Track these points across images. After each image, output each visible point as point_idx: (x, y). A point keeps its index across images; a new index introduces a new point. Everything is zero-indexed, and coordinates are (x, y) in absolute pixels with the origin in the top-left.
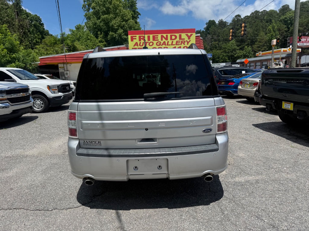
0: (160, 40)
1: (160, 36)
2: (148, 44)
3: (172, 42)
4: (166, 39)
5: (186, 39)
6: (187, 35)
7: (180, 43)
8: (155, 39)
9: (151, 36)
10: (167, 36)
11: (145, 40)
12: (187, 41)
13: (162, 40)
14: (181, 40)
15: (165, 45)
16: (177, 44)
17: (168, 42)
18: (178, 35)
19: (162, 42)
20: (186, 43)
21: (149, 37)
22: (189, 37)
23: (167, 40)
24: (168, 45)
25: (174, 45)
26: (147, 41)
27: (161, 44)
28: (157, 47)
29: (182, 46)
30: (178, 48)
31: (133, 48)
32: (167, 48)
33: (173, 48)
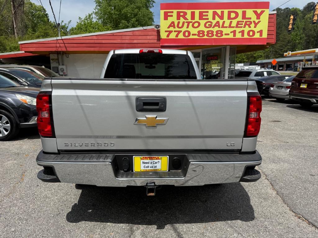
0: (211, 19)
1: (211, 12)
2: (191, 24)
3: (231, 22)
4: (222, 17)
5: (254, 18)
6: (255, 12)
7: (242, 24)
8: (204, 17)
9: (197, 12)
10: (222, 13)
11: (186, 19)
12: (254, 22)
13: (214, 18)
14: (245, 20)
15: (219, 27)
16: (239, 26)
17: (224, 22)
18: (240, 11)
19: (214, 22)
20: (253, 25)
21: (193, 14)
22: (258, 16)
23: (223, 19)
24: (223, 27)
25: (233, 27)
26: (190, 20)
27: (212, 27)
28: (206, 30)
29: (247, 29)
30: (239, 32)
31: (166, 31)
32: (222, 32)
33: (231, 32)
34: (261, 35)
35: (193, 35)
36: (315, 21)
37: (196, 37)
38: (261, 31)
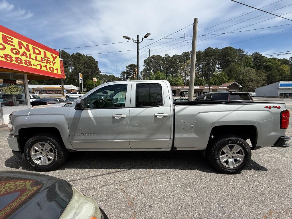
0: (17, 46)
1: (16, 40)
3: (36, 57)
4: (28, 49)
6: (52, 55)
7: (45, 61)
10: (28, 46)
12: (52, 62)
14: (46, 59)
15: (27, 57)
16: (43, 61)
17: (30, 55)
18: (42, 51)
19: (21, 51)
20: (52, 64)
22: (54, 58)
24: (30, 58)
25: (39, 61)
27: (20, 54)
28: (14, 56)
29: (48, 66)
30: (44, 66)
32: (30, 62)
33: (38, 65)
34: (57, 72)
37: (3, 59)
38: (57, 69)
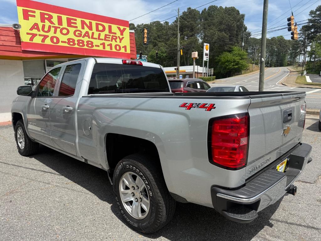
0: (80, 28)
1: (79, 21)
2: (58, 30)
3: (99, 35)
4: (90, 28)
5: (118, 34)
6: (119, 28)
7: (109, 38)
8: (72, 25)
9: (64, 18)
10: (91, 23)
11: (52, 23)
12: (119, 37)
13: (83, 28)
14: (111, 35)
15: (89, 38)
16: (107, 39)
17: (93, 33)
18: (106, 25)
19: (84, 32)
20: (118, 40)
21: (60, 20)
22: (122, 32)
24: (92, 38)
25: (102, 40)
26: (57, 25)
27: (82, 35)
28: (76, 39)
29: (114, 43)
30: (108, 45)
31: (28, 34)
32: (92, 43)
33: (101, 44)
34: (126, 50)
35: (62, 42)
36: (145, 43)
37: (66, 45)
38: (125, 47)
